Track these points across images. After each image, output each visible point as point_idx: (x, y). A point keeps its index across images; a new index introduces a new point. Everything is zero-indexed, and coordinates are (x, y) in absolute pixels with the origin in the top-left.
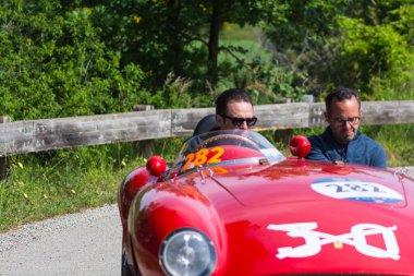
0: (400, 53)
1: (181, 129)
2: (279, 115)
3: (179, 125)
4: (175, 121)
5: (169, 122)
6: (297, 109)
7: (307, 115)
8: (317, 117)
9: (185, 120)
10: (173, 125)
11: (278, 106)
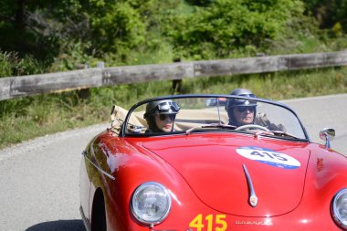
0: (135, 23)
1: (17, 92)
2: (82, 78)
3: (15, 89)
4: (13, 86)
5: (9, 88)
6: (93, 73)
7: (100, 77)
8: (107, 78)
9: (19, 86)
10: (11, 90)
11: (81, 71)
